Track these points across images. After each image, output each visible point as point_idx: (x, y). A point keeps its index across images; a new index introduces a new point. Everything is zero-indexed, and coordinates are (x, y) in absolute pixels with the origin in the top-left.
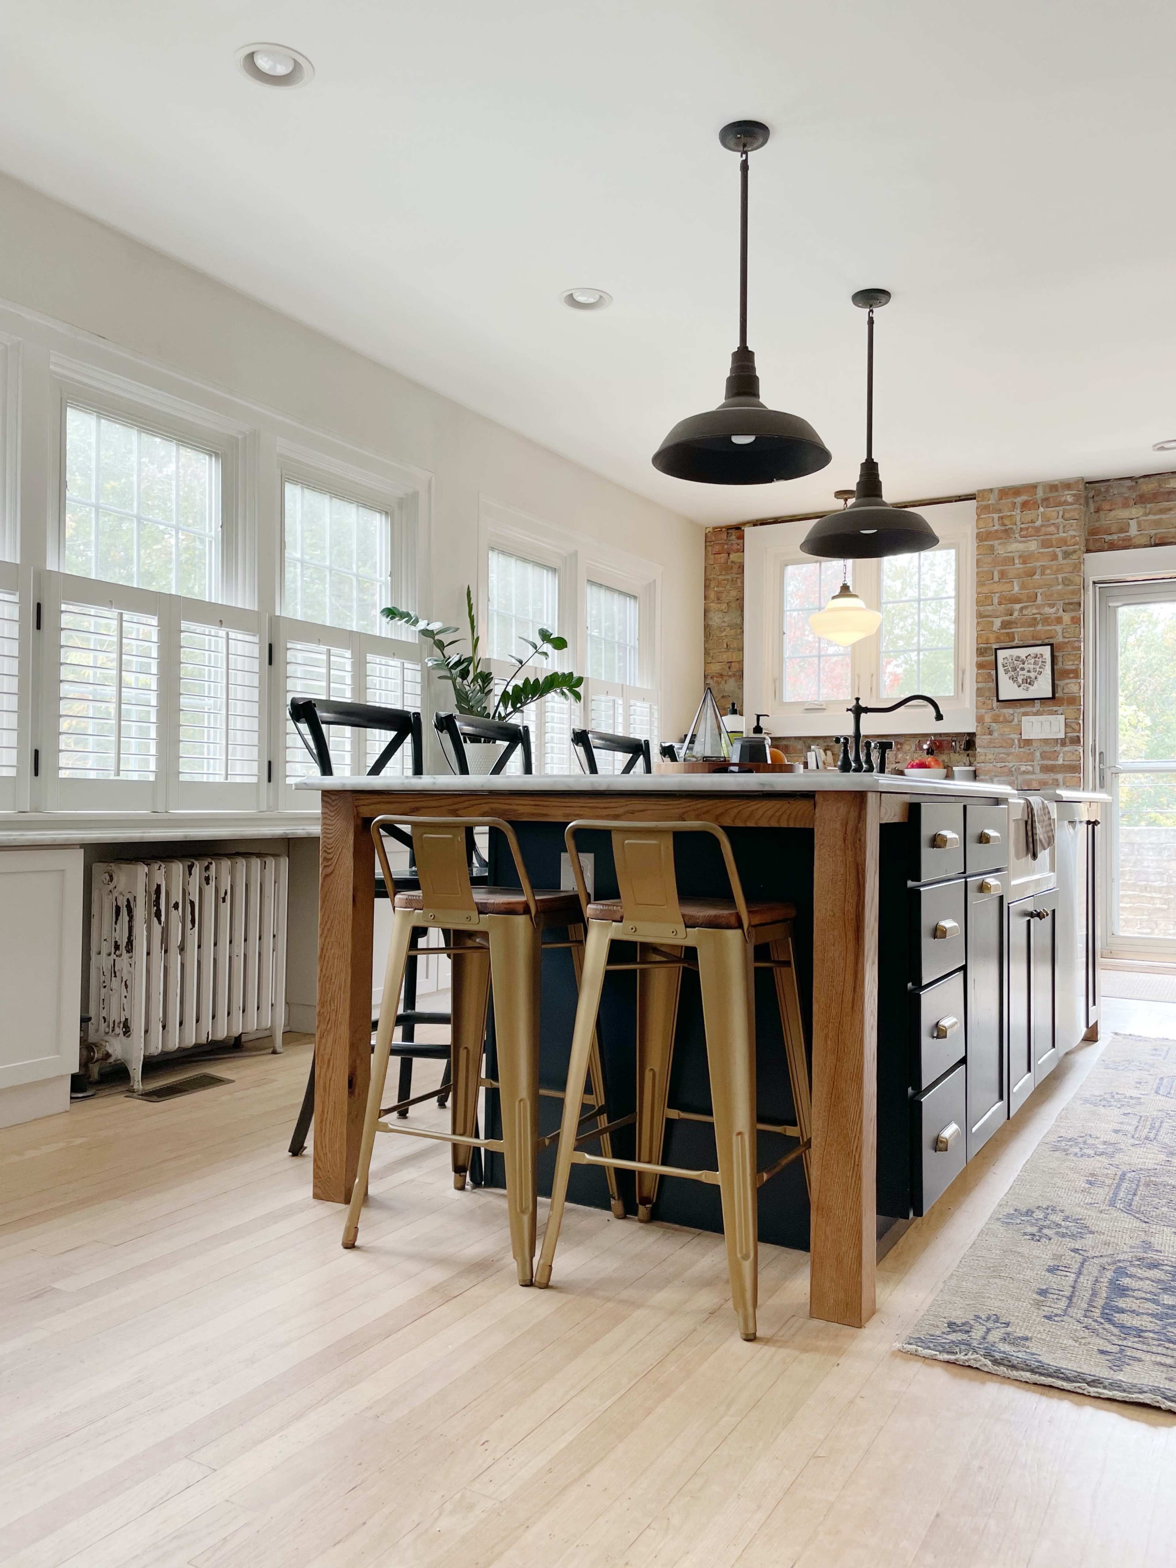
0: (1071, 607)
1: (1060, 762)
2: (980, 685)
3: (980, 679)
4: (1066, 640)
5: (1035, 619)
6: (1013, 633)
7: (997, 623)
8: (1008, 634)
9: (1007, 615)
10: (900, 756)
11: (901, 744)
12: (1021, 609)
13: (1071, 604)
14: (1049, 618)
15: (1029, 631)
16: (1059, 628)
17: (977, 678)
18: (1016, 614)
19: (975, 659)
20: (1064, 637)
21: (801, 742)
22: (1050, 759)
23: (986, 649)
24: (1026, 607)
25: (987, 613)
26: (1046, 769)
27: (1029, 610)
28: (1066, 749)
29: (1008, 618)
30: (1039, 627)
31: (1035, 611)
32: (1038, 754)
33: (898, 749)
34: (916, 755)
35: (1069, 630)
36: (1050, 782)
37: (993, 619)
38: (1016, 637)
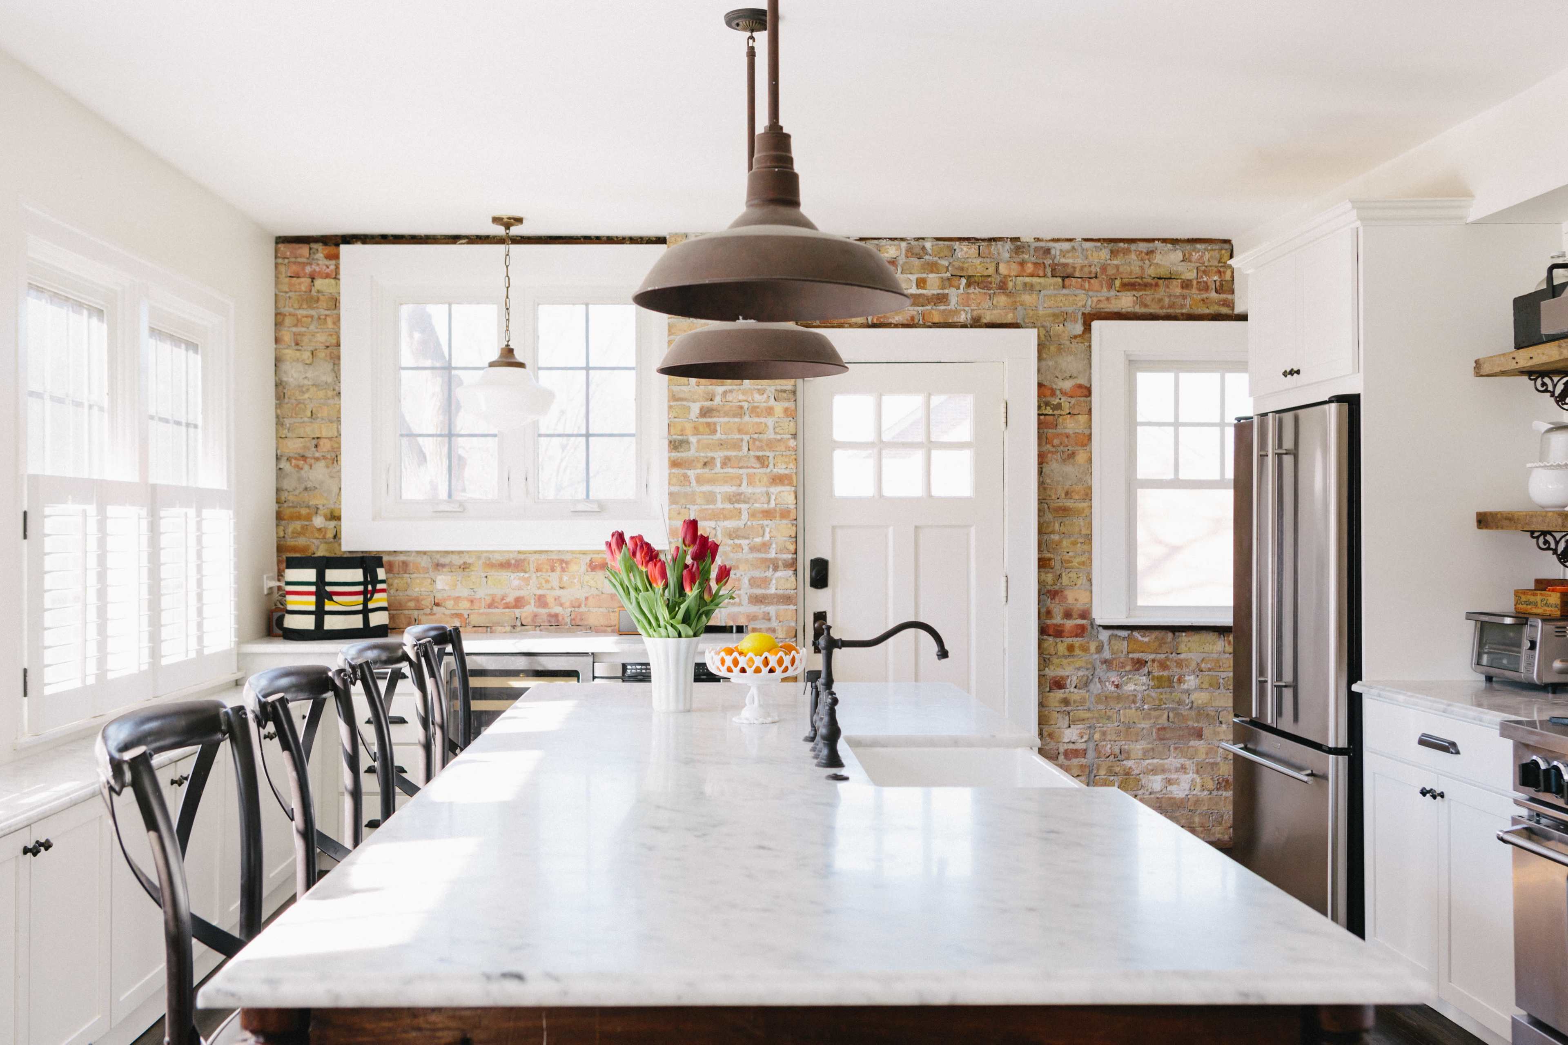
0: (785, 395)
1: (772, 591)
2: (675, 489)
3: (674, 481)
4: (779, 437)
5: (741, 407)
6: (715, 424)
7: (695, 408)
8: (708, 424)
9: (707, 400)
10: (565, 578)
11: (567, 563)
12: (725, 393)
13: (785, 391)
14: (758, 407)
15: (735, 423)
16: (770, 421)
17: (670, 479)
18: (718, 399)
19: (666, 454)
20: (776, 433)
21: (425, 557)
22: (759, 586)
23: (682, 442)
24: (731, 391)
25: (682, 395)
26: (757, 600)
27: (734, 394)
28: (779, 574)
29: (708, 404)
30: (746, 418)
31: (741, 397)
32: (746, 581)
33: (563, 570)
34: (587, 578)
35: (781, 424)
36: (761, 616)
37: (691, 404)
38: (718, 428)
